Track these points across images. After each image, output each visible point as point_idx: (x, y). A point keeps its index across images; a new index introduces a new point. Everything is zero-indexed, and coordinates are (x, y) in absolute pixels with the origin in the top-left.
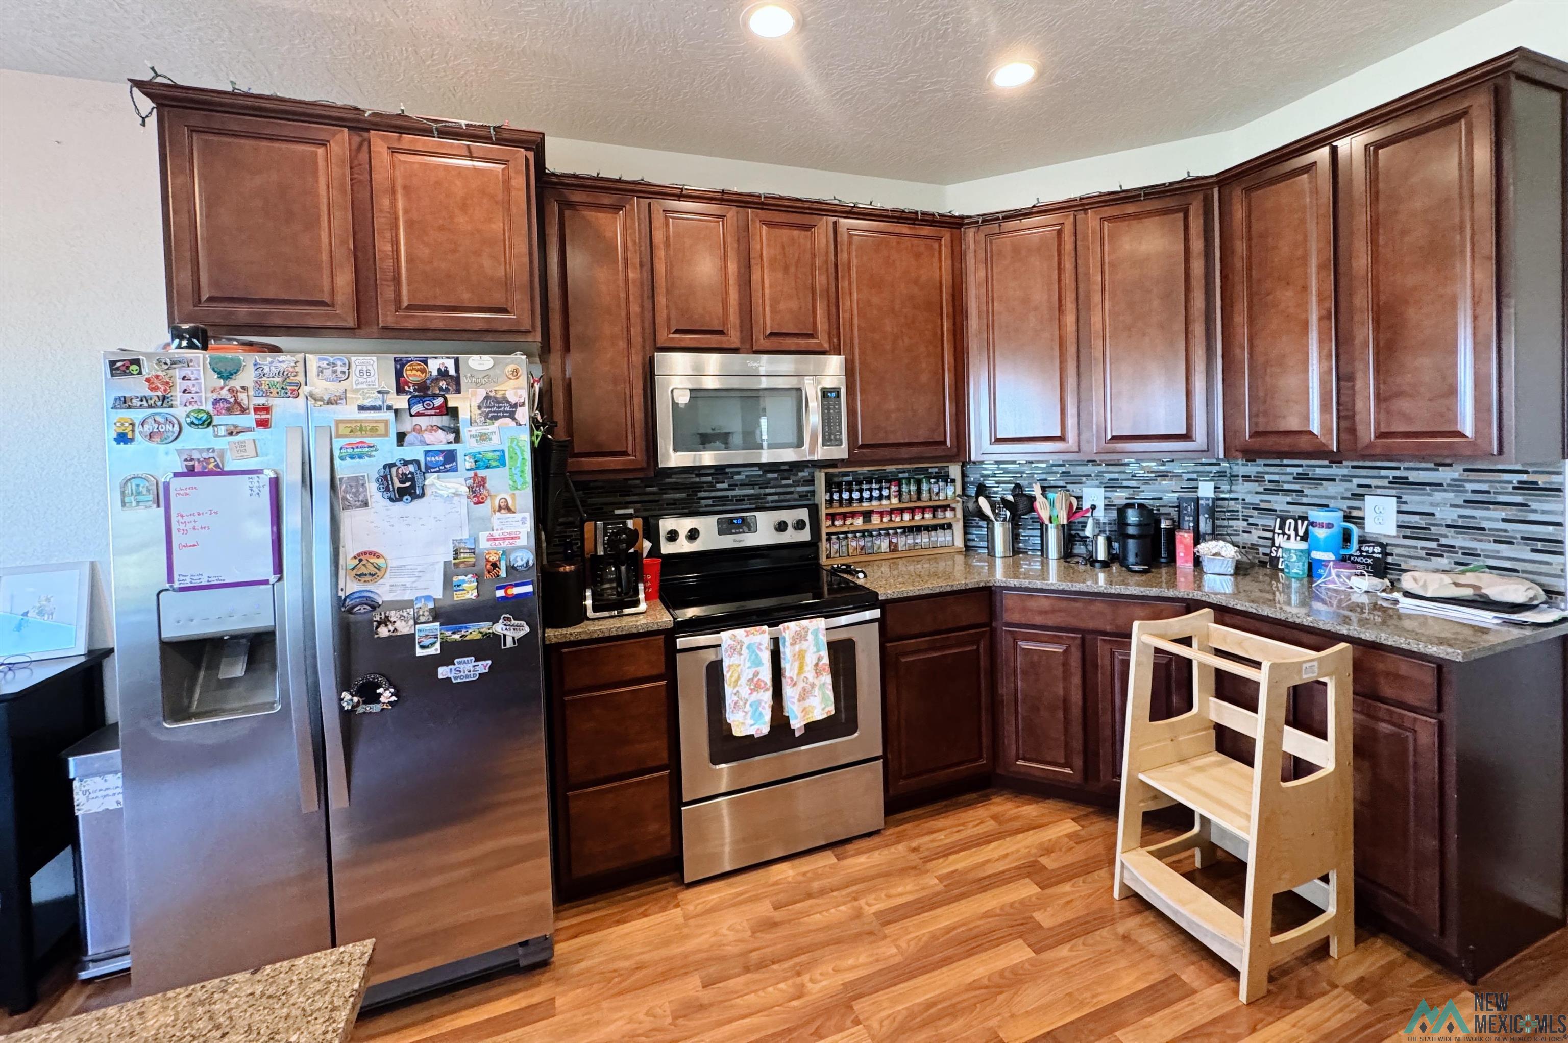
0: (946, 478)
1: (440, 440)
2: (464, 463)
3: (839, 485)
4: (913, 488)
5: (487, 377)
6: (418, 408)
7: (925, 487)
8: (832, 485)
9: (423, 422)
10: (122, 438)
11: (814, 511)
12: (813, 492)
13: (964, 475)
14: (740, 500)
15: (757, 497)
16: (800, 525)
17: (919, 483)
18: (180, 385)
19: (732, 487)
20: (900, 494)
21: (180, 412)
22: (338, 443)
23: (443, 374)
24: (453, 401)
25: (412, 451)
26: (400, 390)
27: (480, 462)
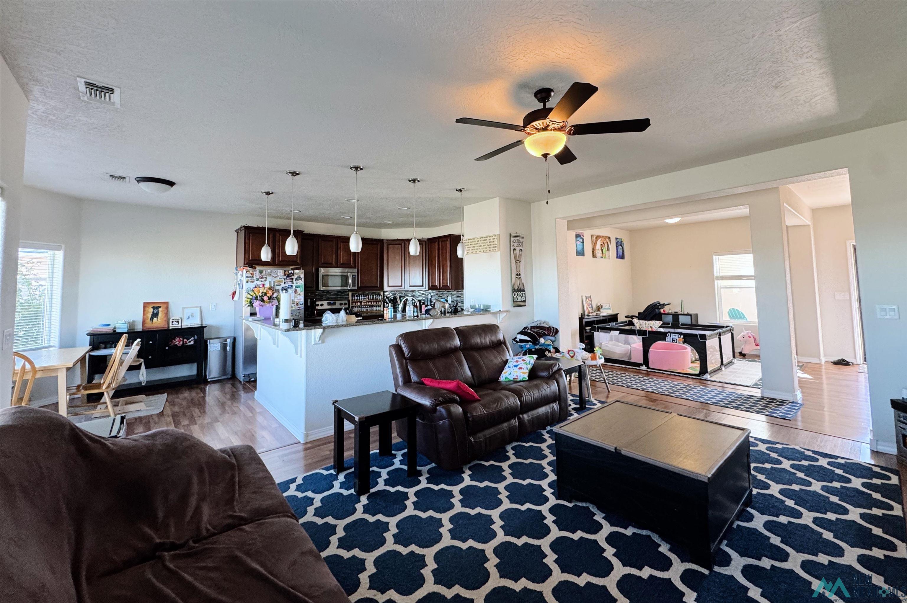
0: (380, 295)
1: (290, 283)
2: (294, 287)
3: (355, 296)
4: (372, 297)
5: (298, 274)
6: (288, 278)
7: (374, 296)
8: (353, 296)
9: (288, 280)
10: (247, 282)
11: (349, 301)
12: (349, 297)
13: (384, 294)
14: (332, 298)
15: (336, 298)
16: (345, 304)
17: (373, 296)
18: (255, 274)
19: (330, 296)
20: (368, 298)
21: (255, 278)
22: (276, 284)
23: (291, 273)
24: (293, 277)
25: (287, 285)
26: (285, 275)
27: (296, 287)
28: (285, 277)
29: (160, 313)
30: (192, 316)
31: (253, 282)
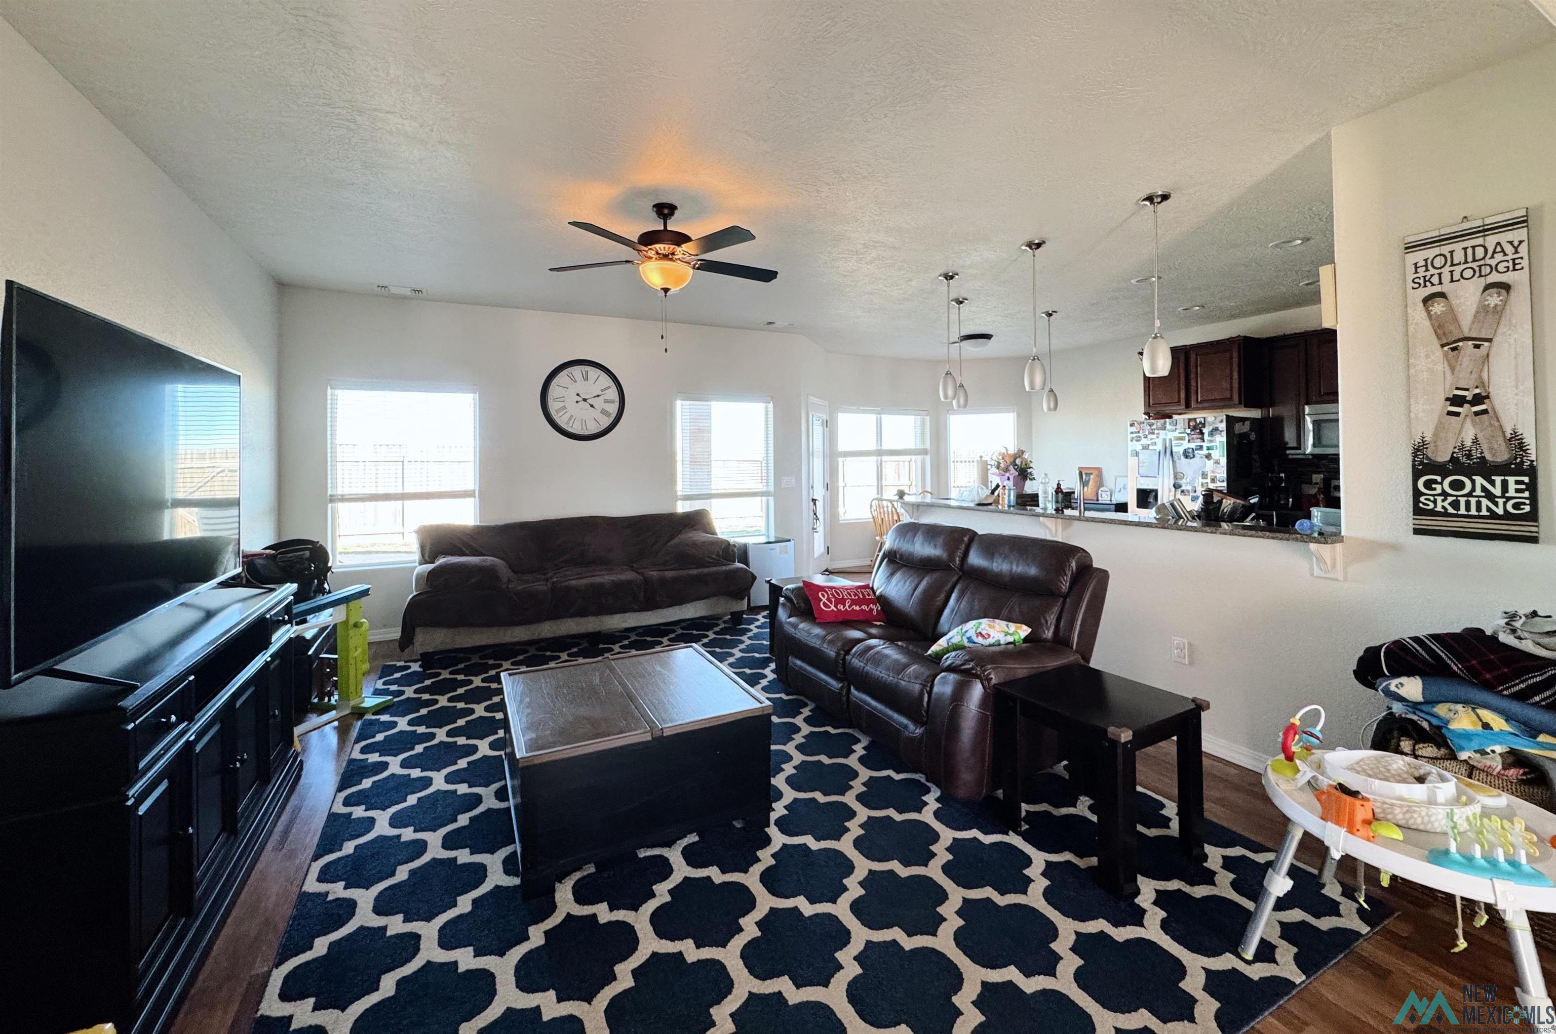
1: (1199, 442)
5: (1213, 423)
9: (1194, 436)
23: (1201, 422)
26: (1189, 428)
28: (1188, 431)
29: (1091, 481)
30: (1124, 488)
31: (1138, 441)
